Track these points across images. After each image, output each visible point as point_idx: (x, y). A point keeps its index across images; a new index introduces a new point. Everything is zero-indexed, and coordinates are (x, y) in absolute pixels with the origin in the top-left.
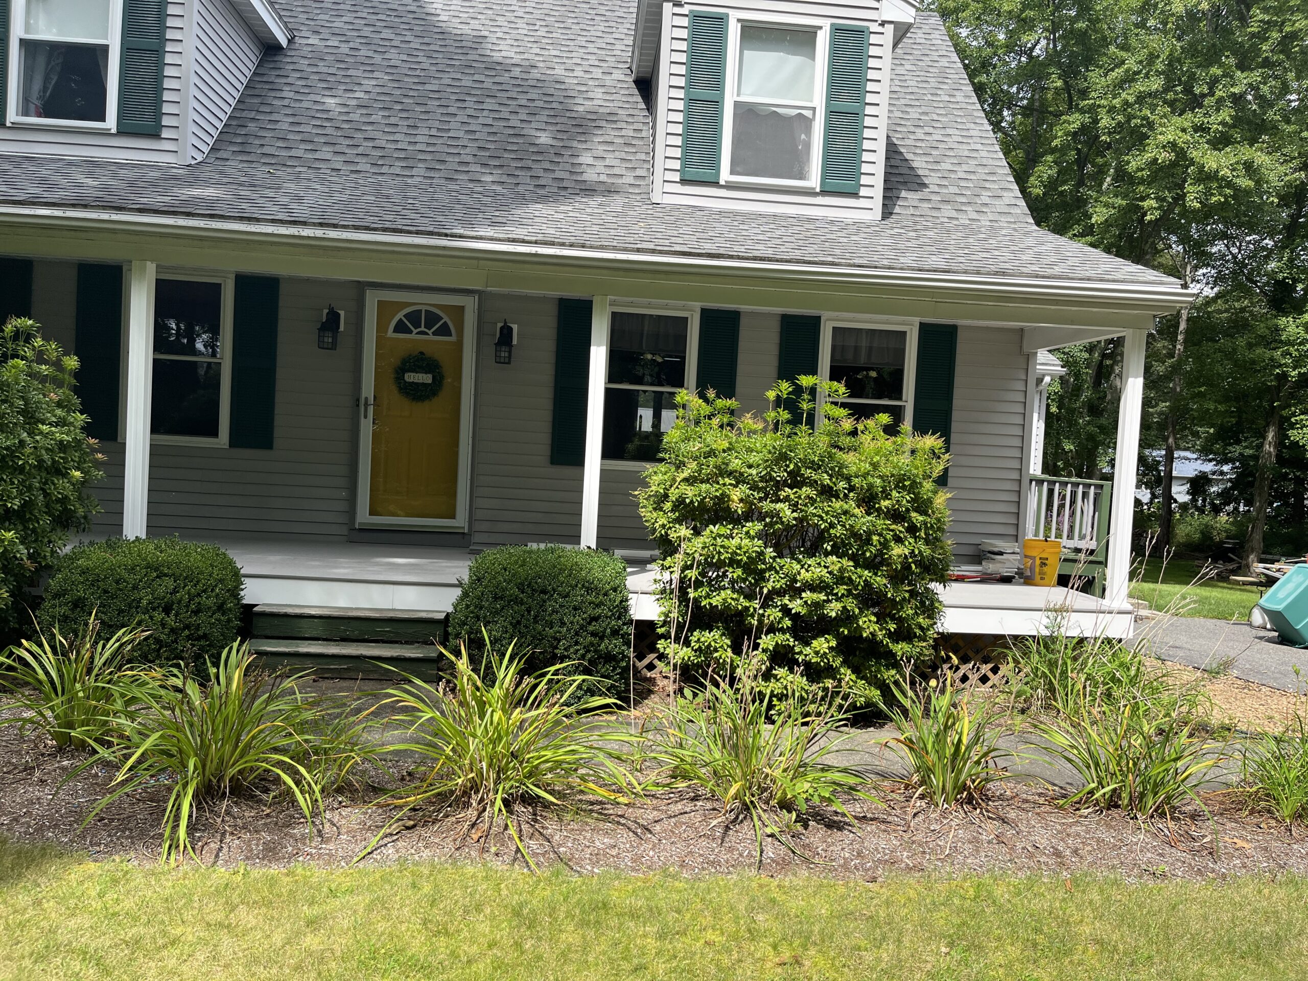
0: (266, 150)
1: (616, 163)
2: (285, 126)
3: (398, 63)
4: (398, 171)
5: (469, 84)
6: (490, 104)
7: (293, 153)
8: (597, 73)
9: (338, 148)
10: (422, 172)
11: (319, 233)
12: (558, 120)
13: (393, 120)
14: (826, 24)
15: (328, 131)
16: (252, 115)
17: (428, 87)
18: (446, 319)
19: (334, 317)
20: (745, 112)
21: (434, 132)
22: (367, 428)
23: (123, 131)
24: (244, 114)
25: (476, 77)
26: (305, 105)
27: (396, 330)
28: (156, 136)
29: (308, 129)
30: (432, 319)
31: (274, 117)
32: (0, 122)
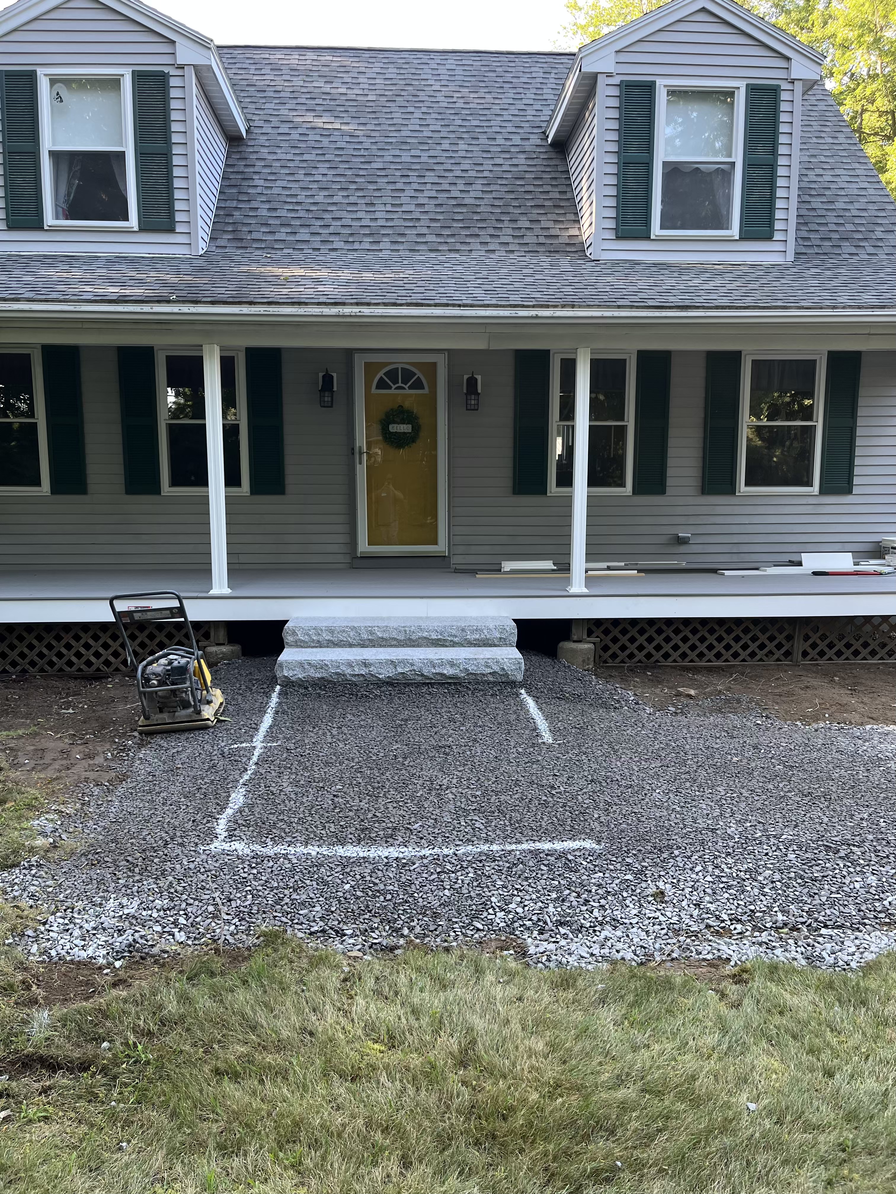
0: (255, 236)
1: (550, 224)
2: (265, 213)
3: (343, 145)
4: (367, 246)
5: (409, 159)
6: (430, 177)
7: (277, 237)
8: (517, 140)
9: (313, 229)
10: (388, 246)
12: (492, 188)
13: (352, 199)
14: (741, 85)
15: (301, 214)
16: (234, 204)
17: (374, 166)
18: (419, 374)
19: (328, 380)
20: (673, 170)
21: (388, 208)
22: (362, 472)
23: (144, 228)
24: (228, 204)
25: (413, 153)
26: (275, 191)
27: (378, 387)
28: (171, 230)
29: (284, 213)
30: (407, 375)
31: (254, 204)
32: (37, 225)
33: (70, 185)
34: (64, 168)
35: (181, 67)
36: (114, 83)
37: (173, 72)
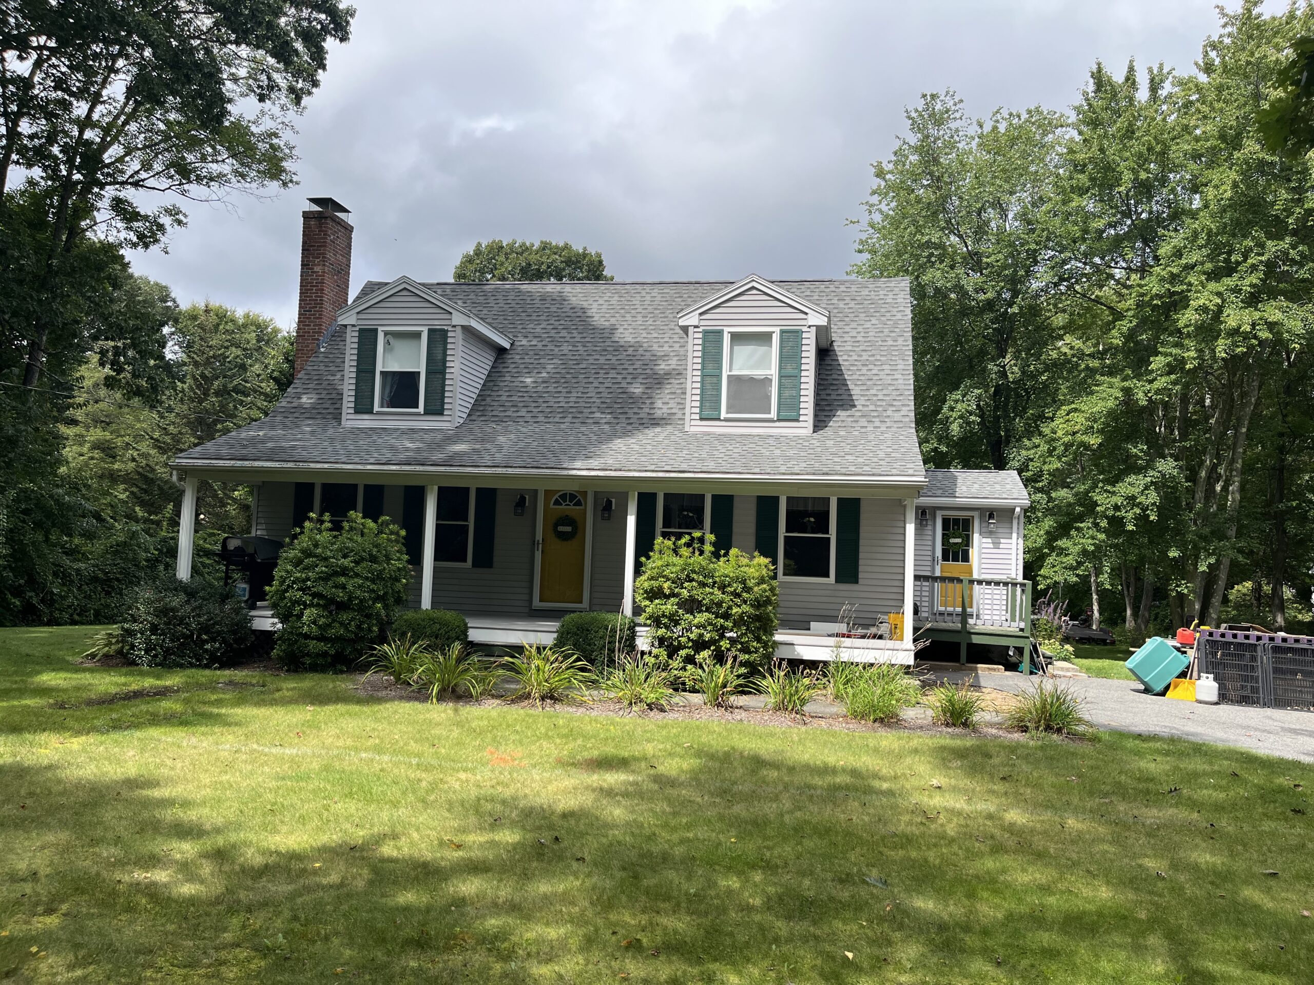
0: (494, 413)
2: (504, 398)
3: (566, 352)
4: (557, 420)
5: (604, 362)
6: (612, 374)
7: (506, 414)
9: (529, 409)
10: (570, 420)
12: (648, 380)
13: (559, 389)
14: (779, 330)
15: (526, 399)
16: (488, 393)
17: (581, 366)
18: (579, 497)
19: (522, 501)
20: (734, 380)
21: (580, 395)
22: (538, 555)
23: (427, 412)
24: (484, 394)
26: (515, 384)
27: (554, 504)
28: (442, 414)
29: (516, 398)
30: (573, 497)
31: (499, 393)
32: (370, 411)
34: (389, 379)
35: (454, 326)
36: (417, 335)
37: (450, 329)
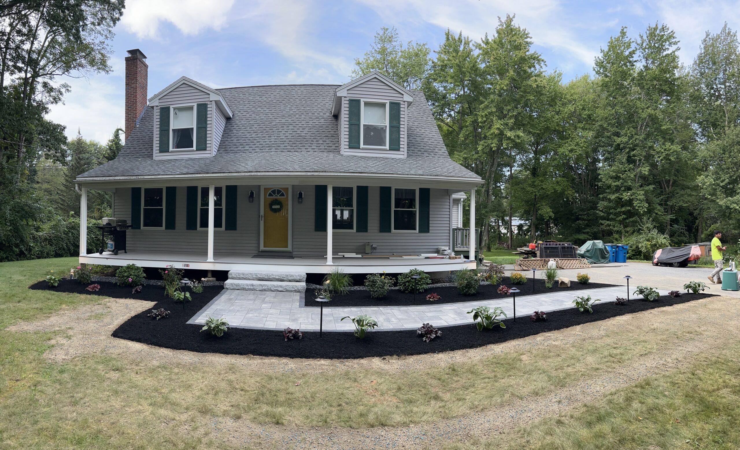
0: (231, 149)
1: (330, 142)
2: (235, 141)
3: (263, 118)
4: (267, 150)
5: (284, 121)
6: (291, 127)
7: (238, 149)
8: (321, 114)
9: (250, 146)
10: (274, 150)
11: (256, 174)
12: (311, 130)
13: (264, 135)
14: (388, 102)
15: (247, 141)
16: (226, 139)
17: (272, 124)
18: (283, 191)
19: (252, 193)
20: (367, 128)
21: (276, 138)
22: (262, 223)
23: (197, 149)
24: (224, 139)
25: (286, 119)
26: (239, 134)
27: (269, 196)
28: (206, 150)
29: (242, 141)
30: (279, 191)
31: (232, 139)
32: (168, 151)
33: (177, 139)
34: (176, 133)
35: (211, 101)
36: (191, 108)
37: (209, 103)
